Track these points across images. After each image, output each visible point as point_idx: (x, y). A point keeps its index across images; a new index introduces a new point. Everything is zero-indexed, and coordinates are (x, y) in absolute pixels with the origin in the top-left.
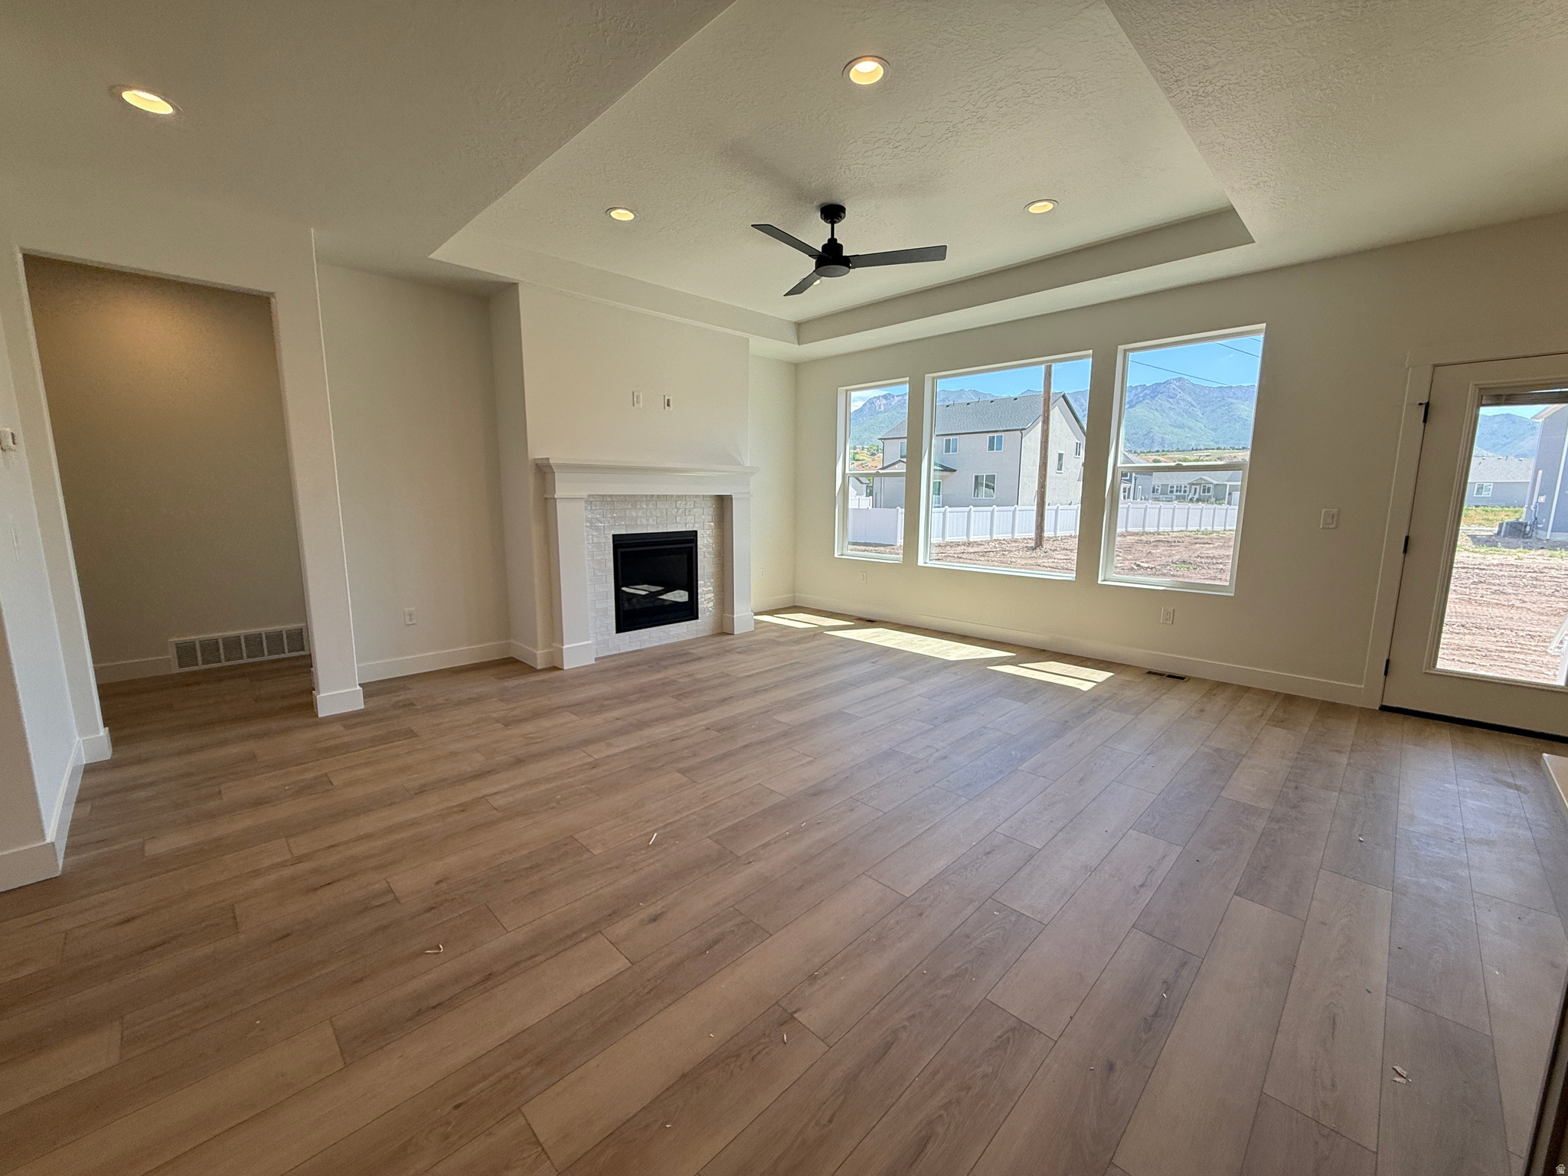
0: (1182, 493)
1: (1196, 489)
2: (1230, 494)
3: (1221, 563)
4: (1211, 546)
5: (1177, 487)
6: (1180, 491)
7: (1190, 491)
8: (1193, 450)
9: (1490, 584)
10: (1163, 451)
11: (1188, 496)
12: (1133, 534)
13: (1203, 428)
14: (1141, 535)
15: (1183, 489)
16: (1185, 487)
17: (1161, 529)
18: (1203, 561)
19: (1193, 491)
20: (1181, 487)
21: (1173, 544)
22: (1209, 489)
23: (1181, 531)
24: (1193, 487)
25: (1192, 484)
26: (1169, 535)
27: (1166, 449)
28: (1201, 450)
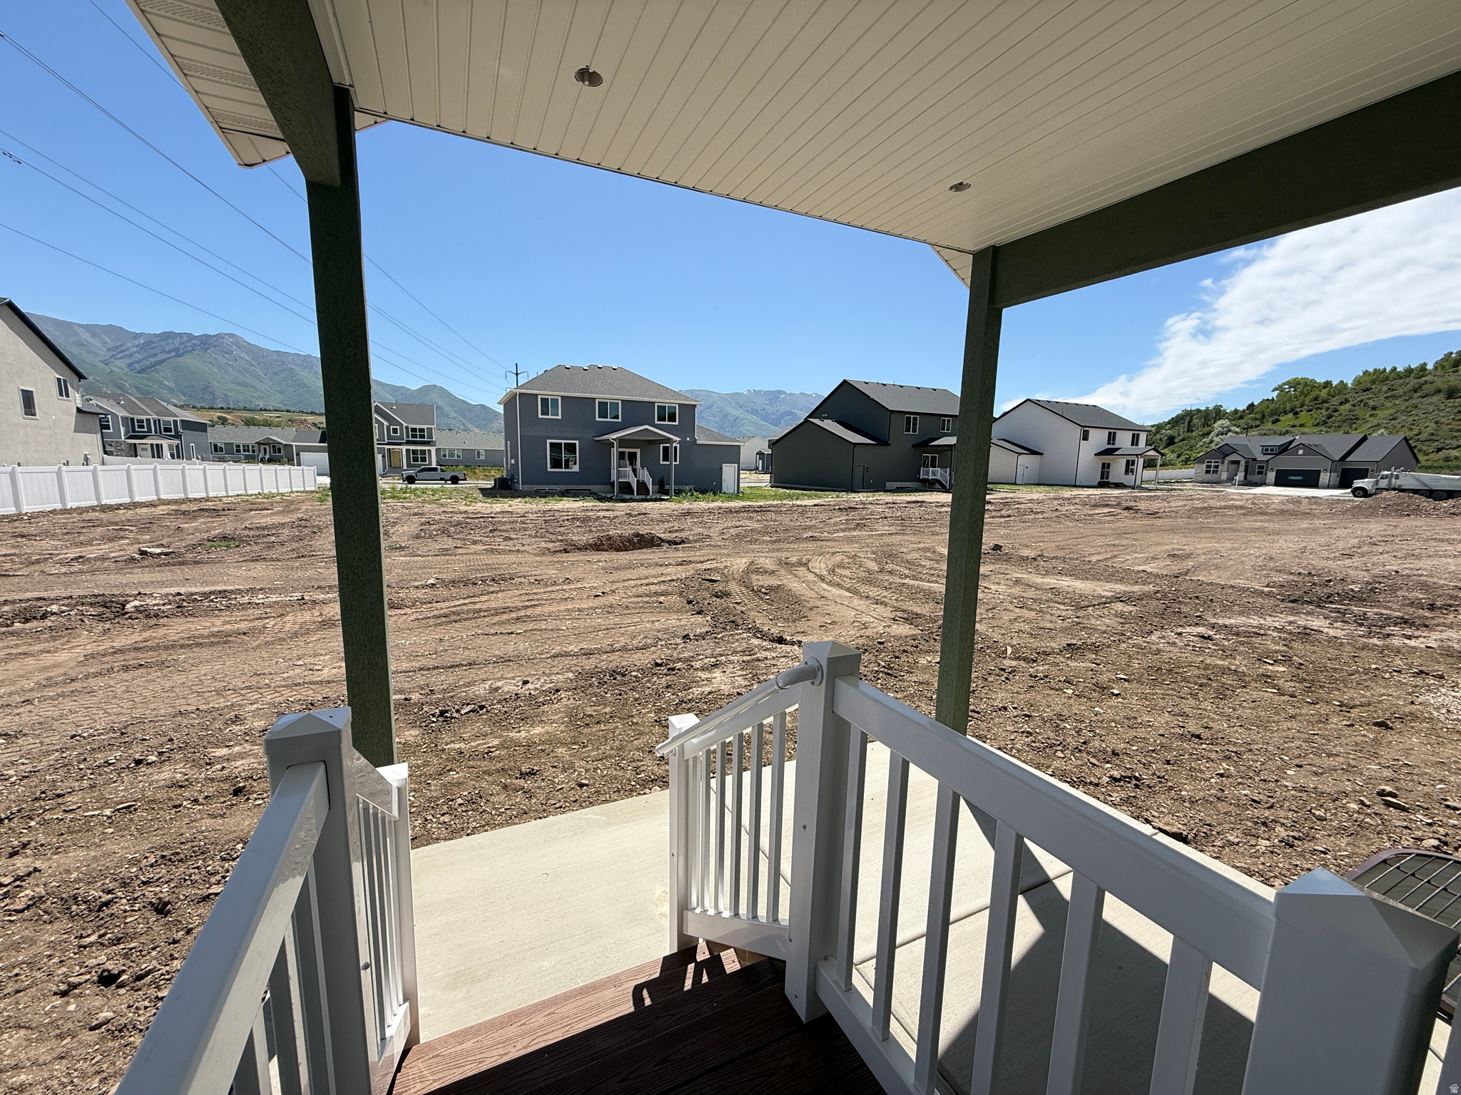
0: (251, 453)
1: (265, 449)
2: (298, 454)
3: (273, 534)
4: (269, 511)
5: (244, 446)
6: (249, 451)
7: (260, 451)
8: (261, 410)
9: (500, 531)
10: (228, 408)
11: (258, 456)
12: (169, 502)
13: (269, 389)
14: (182, 503)
15: (251, 449)
16: (253, 447)
17: (212, 494)
18: (252, 533)
19: (262, 451)
20: (248, 446)
21: (221, 513)
22: (279, 449)
23: (238, 495)
24: (262, 447)
25: (259, 444)
26: (220, 501)
27: (231, 406)
28: (270, 410)
